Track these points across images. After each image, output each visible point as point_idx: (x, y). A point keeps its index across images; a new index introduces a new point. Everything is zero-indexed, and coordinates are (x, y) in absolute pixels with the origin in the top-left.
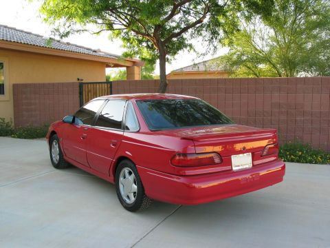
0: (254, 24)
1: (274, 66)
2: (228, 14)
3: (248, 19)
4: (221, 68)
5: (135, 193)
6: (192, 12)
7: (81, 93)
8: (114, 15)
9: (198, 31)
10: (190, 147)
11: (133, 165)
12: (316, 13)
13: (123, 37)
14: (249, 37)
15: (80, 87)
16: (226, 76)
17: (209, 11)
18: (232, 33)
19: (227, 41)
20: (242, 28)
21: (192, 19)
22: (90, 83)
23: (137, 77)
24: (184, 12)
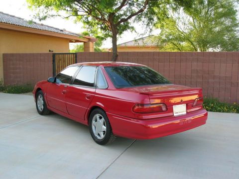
0: (179, 14)
1: (192, 44)
2: (161, 6)
3: (175, 9)
4: (154, 44)
5: (104, 132)
6: (135, 4)
7: (54, 61)
8: (80, 5)
9: (139, 18)
10: (146, 99)
11: (103, 112)
12: (222, 6)
13: (84, 21)
14: (175, 22)
15: (53, 56)
16: (158, 50)
17: (147, 4)
18: (163, 19)
19: (159, 25)
20: (170, 16)
21: (136, 9)
22: (61, 54)
23: (91, 50)
24: (130, 4)
